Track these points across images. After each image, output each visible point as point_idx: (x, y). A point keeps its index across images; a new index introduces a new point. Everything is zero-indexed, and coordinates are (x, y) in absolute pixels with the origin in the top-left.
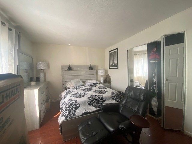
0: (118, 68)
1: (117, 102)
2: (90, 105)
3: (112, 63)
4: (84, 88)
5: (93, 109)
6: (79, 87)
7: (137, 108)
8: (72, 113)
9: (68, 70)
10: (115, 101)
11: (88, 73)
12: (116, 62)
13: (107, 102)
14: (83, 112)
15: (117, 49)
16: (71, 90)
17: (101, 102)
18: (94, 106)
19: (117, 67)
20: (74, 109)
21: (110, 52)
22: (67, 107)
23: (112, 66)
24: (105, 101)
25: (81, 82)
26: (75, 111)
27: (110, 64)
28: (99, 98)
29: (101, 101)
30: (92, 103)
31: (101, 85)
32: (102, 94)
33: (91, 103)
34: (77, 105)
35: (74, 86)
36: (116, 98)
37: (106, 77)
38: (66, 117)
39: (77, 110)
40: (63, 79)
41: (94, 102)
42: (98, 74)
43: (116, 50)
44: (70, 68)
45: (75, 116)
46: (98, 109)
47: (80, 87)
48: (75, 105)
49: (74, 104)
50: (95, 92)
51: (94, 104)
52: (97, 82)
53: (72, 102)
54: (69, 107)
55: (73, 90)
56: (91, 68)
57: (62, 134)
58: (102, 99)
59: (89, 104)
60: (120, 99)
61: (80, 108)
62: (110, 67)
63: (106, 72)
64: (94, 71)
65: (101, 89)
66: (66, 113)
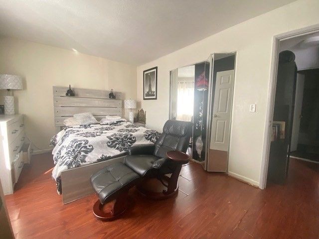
0: (156, 99)
1: (152, 143)
2: (112, 147)
3: (148, 90)
4: (98, 126)
5: (115, 152)
6: (89, 125)
7: (176, 145)
8: (78, 159)
9: (67, 94)
10: (149, 141)
11: (107, 104)
12: (154, 89)
13: (137, 143)
14: (99, 157)
15: (156, 68)
16: (74, 129)
17: (129, 144)
18: (118, 149)
19: (155, 97)
20: (83, 153)
21: (145, 73)
22: (69, 151)
23: (148, 95)
24: (135, 141)
25: (93, 118)
26: (85, 156)
27: (146, 93)
28: (126, 137)
29: (129, 142)
30: (114, 144)
31: (128, 123)
32: (131, 133)
33: (112, 144)
34: (88, 147)
35: (80, 124)
36: (151, 137)
37: (138, 113)
38: (70, 165)
39: (89, 155)
40: (56, 112)
41: (117, 144)
42: (125, 107)
43: (155, 70)
44: (71, 93)
45: (85, 163)
46: (123, 152)
47: (91, 125)
48: (85, 147)
49: (82, 145)
50: (120, 131)
51: (117, 146)
52: (123, 120)
53: (79, 142)
54: (74, 150)
55: (78, 129)
56: (112, 96)
57: (61, 193)
58: (130, 139)
59: (109, 146)
60: (157, 138)
61: (93, 151)
62: (145, 98)
63: (138, 104)
64: (117, 103)
65: (129, 128)
66: (68, 160)
